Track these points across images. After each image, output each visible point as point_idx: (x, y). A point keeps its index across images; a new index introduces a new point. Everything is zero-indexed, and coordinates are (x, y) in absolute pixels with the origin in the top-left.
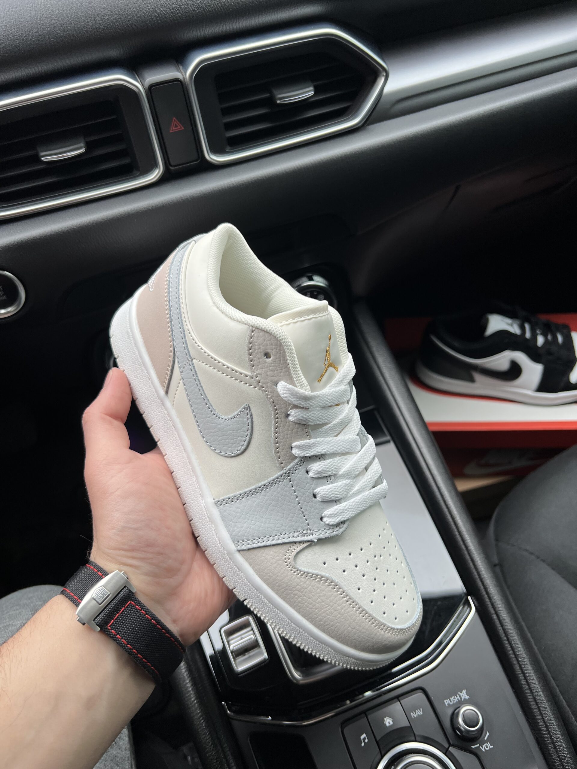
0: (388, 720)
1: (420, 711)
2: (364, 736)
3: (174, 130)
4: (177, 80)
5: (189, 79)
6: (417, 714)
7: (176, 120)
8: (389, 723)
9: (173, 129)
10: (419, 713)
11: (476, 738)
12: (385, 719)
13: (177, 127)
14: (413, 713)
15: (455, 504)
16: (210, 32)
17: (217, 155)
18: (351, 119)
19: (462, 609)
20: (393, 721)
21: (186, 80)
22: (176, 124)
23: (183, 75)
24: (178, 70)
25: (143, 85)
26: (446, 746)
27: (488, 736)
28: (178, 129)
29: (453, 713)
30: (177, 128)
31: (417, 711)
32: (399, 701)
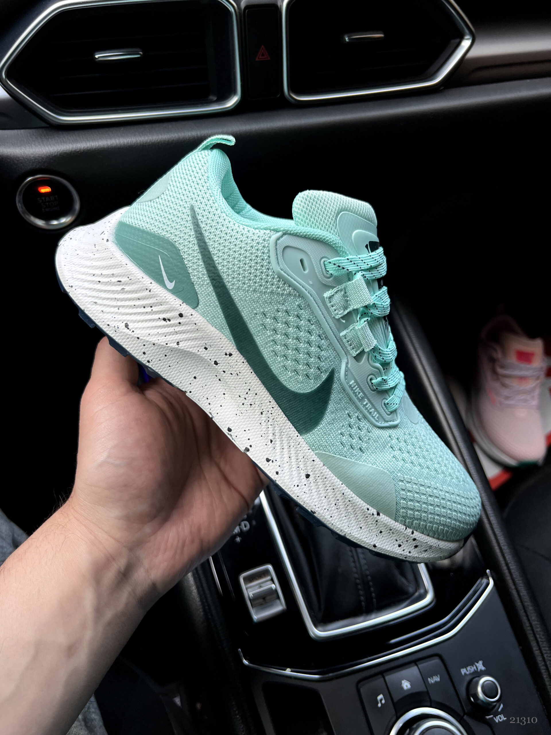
1: (438, 677)
2: (380, 697)
5: (285, 8)
6: (434, 680)
7: (264, 48)
8: (407, 686)
9: (259, 58)
12: (403, 682)
13: (264, 56)
14: (430, 679)
17: (295, 94)
18: (430, 79)
19: (480, 582)
20: (411, 685)
21: (282, 7)
22: (263, 53)
25: (239, 5)
26: (462, 714)
27: (502, 709)
28: (265, 58)
29: (469, 684)
31: (434, 677)
32: (417, 665)
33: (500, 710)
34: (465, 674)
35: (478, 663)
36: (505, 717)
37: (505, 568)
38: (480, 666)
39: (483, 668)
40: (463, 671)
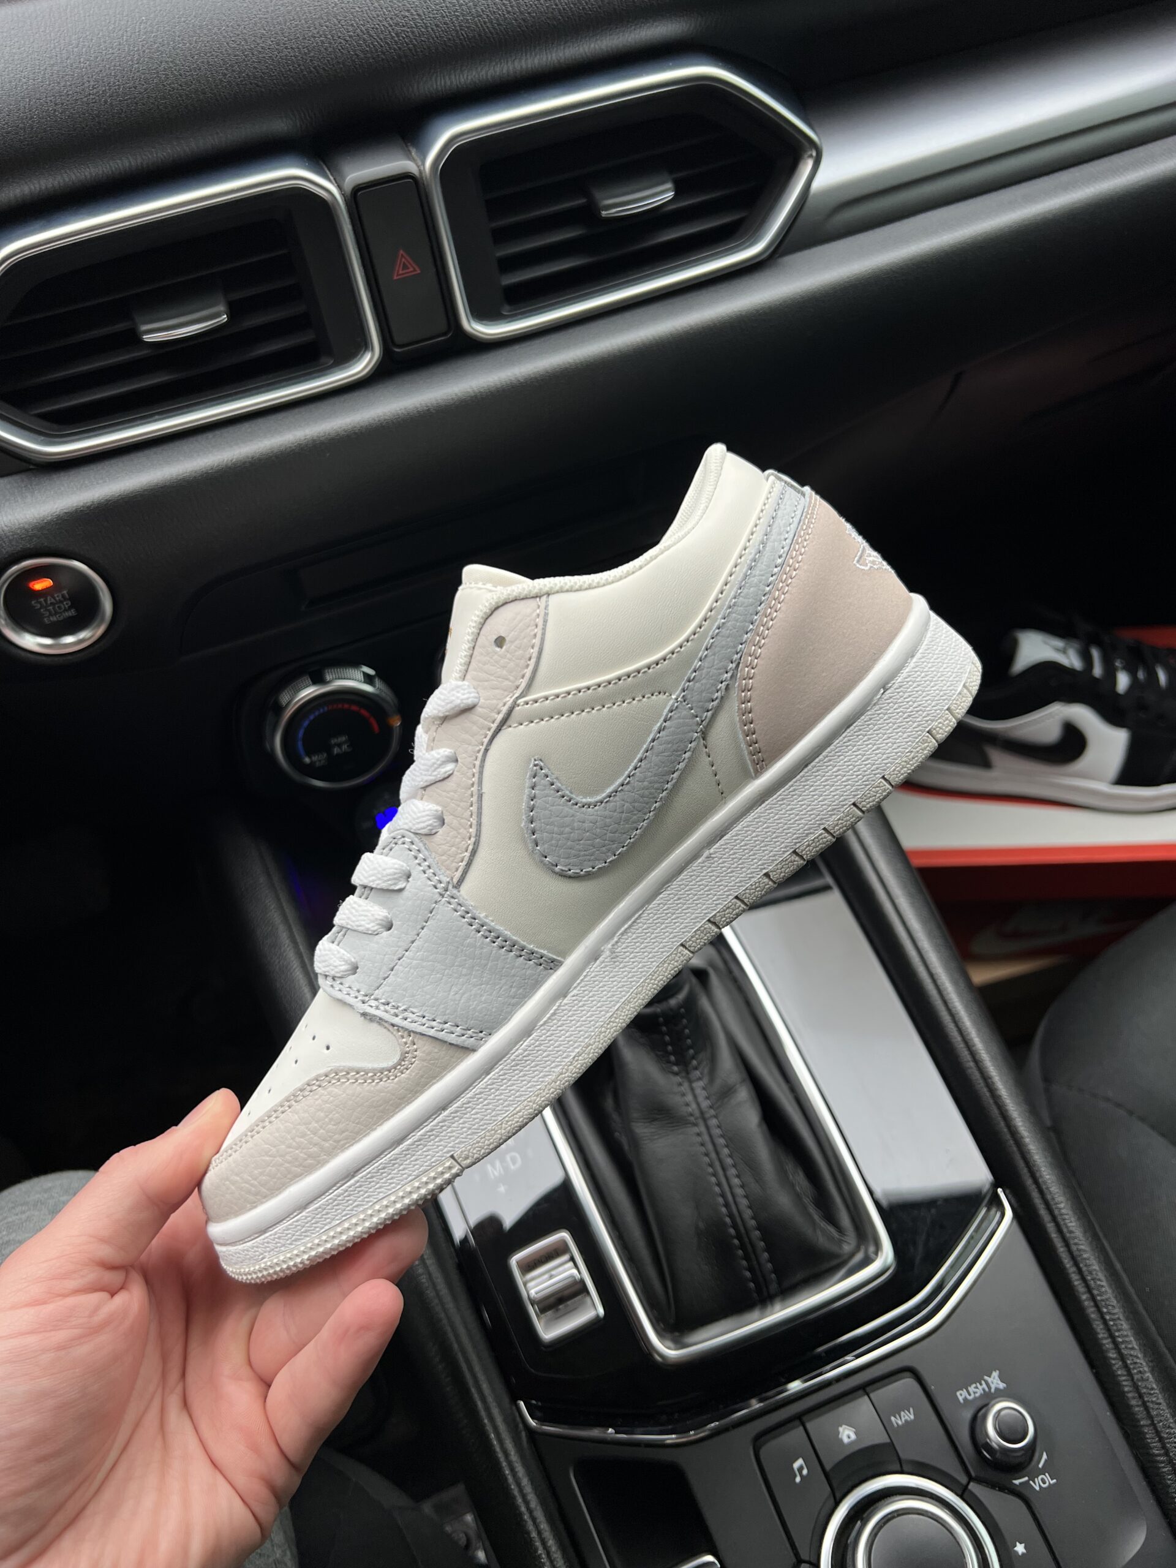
0: (847, 1432)
1: (910, 1412)
2: (800, 1462)
3: (400, 275)
4: (407, 176)
5: (430, 175)
6: (903, 1419)
7: (405, 255)
8: (849, 1437)
9: (399, 273)
10: (907, 1417)
11: (1021, 1463)
12: (841, 1429)
13: (408, 268)
14: (895, 1417)
15: (966, 1007)
16: (469, 78)
17: (484, 322)
18: (748, 244)
19: (985, 1214)
20: (856, 1433)
21: (424, 175)
22: (404, 263)
23: (418, 167)
24: (409, 157)
25: (340, 187)
26: (963, 1480)
27: (1046, 1461)
28: (411, 272)
29: (974, 1419)
30: (407, 271)
31: (902, 1413)
32: (868, 1396)
33: (1040, 1466)
34: (965, 1399)
35: (990, 1377)
36: (1052, 1479)
38: (995, 1381)
39: (1002, 1386)
40: (961, 1395)
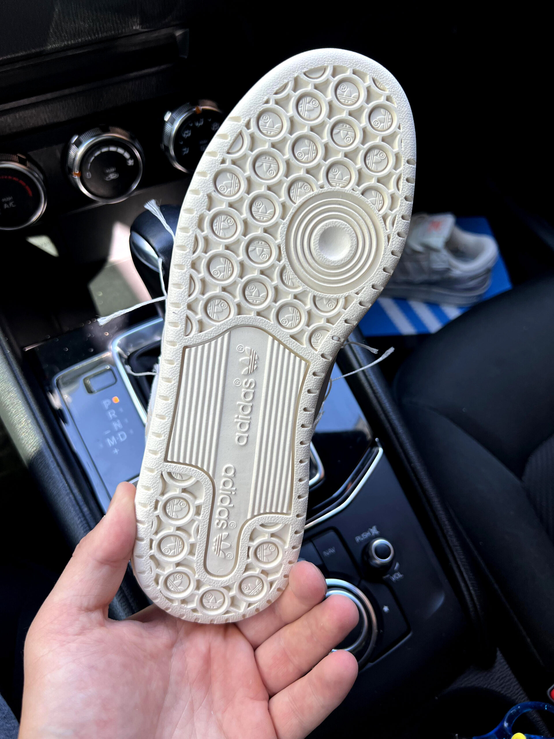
1: (333, 549)
10: (331, 552)
11: (387, 569)
14: (326, 552)
19: (369, 451)
26: (359, 579)
29: (365, 548)
31: (329, 550)
32: (312, 542)
33: (396, 568)
34: (359, 540)
35: (371, 528)
36: (401, 574)
37: (392, 434)
38: (374, 531)
39: (377, 532)
40: (358, 539)
